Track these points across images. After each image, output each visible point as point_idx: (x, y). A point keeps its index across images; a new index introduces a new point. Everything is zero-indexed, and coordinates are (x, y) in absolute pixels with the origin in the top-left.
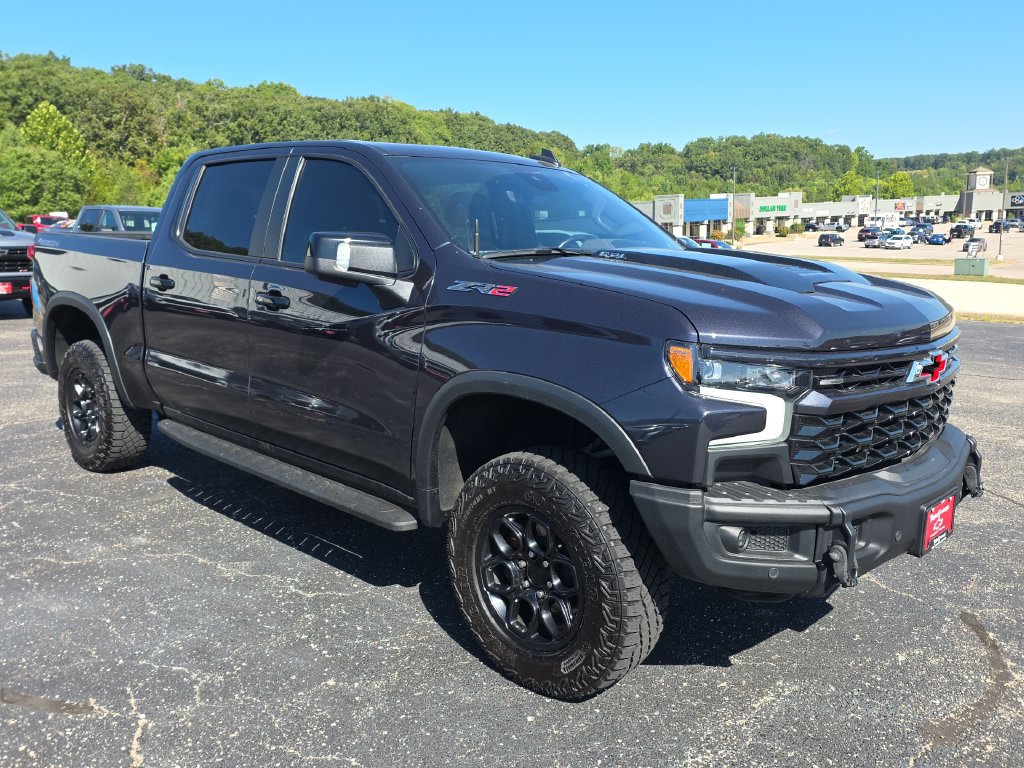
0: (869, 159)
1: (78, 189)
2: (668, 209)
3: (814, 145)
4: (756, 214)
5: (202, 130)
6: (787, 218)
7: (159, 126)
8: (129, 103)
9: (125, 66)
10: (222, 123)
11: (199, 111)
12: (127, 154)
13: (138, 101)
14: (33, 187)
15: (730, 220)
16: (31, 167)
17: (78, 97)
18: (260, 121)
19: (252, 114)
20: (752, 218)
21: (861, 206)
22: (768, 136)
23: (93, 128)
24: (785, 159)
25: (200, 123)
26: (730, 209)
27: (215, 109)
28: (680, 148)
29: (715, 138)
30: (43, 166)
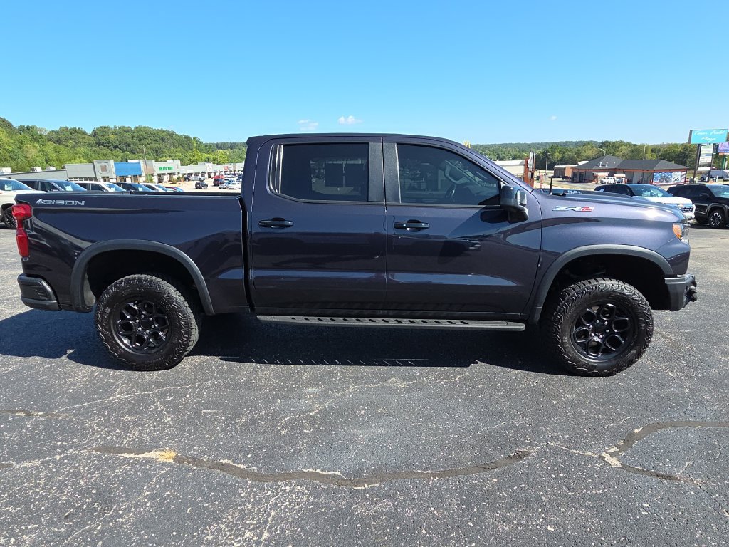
0: (201, 143)
2: (104, 168)
3: (172, 134)
4: (157, 172)
6: (174, 174)
15: (143, 175)
20: (155, 174)
21: (208, 168)
22: (144, 127)
24: (156, 141)
26: (142, 169)
28: (89, 132)
29: (112, 127)
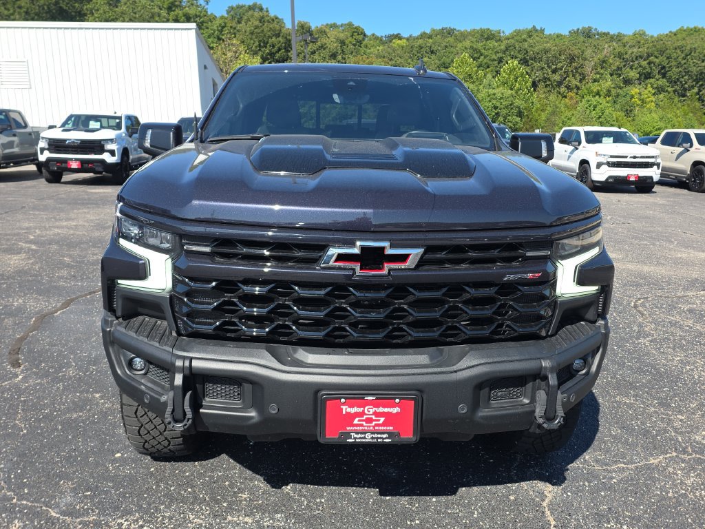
1: (520, 114)
5: (619, 68)
7: (588, 68)
8: (570, 55)
9: (578, 29)
10: (637, 62)
11: (620, 56)
12: (563, 89)
13: (576, 52)
14: (494, 114)
16: (494, 102)
17: (538, 54)
18: (668, 58)
19: (662, 52)
23: (544, 73)
25: (618, 63)
27: (633, 52)
30: (502, 101)
